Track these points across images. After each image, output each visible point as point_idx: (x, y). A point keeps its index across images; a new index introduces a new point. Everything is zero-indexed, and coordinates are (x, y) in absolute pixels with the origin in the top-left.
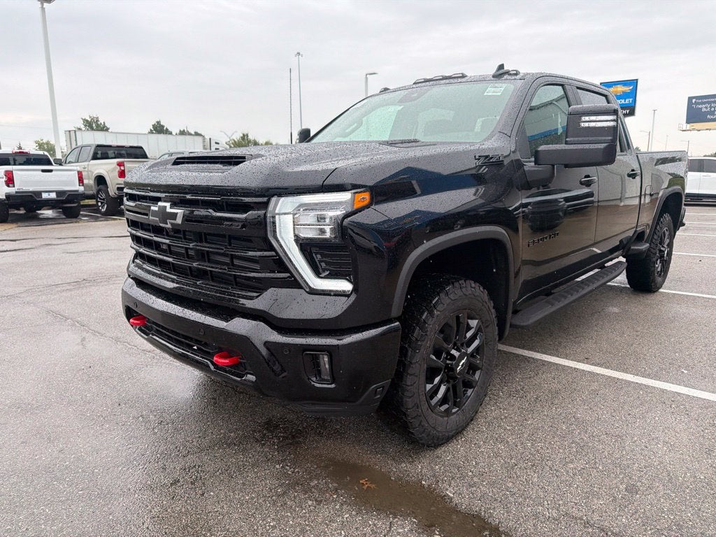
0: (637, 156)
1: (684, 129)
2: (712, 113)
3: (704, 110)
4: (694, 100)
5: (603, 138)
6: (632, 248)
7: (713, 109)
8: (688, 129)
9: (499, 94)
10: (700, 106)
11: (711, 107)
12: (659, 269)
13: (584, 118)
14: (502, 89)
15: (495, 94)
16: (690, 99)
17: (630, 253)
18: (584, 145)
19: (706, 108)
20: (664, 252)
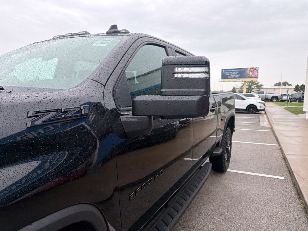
0: (214, 98)
1: (221, 81)
2: (230, 76)
3: (227, 74)
4: (223, 71)
5: (196, 90)
6: (214, 152)
7: (230, 74)
8: (222, 81)
9: (105, 45)
10: (226, 73)
11: (229, 73)
12: (227, 159)
13: (177, 69)
14: (109, 42)
15: (102, 45)
16: (222, 70)
17: (212, 156)
18: (179, 97)
19: (228, 74)
20: (228, 149)
